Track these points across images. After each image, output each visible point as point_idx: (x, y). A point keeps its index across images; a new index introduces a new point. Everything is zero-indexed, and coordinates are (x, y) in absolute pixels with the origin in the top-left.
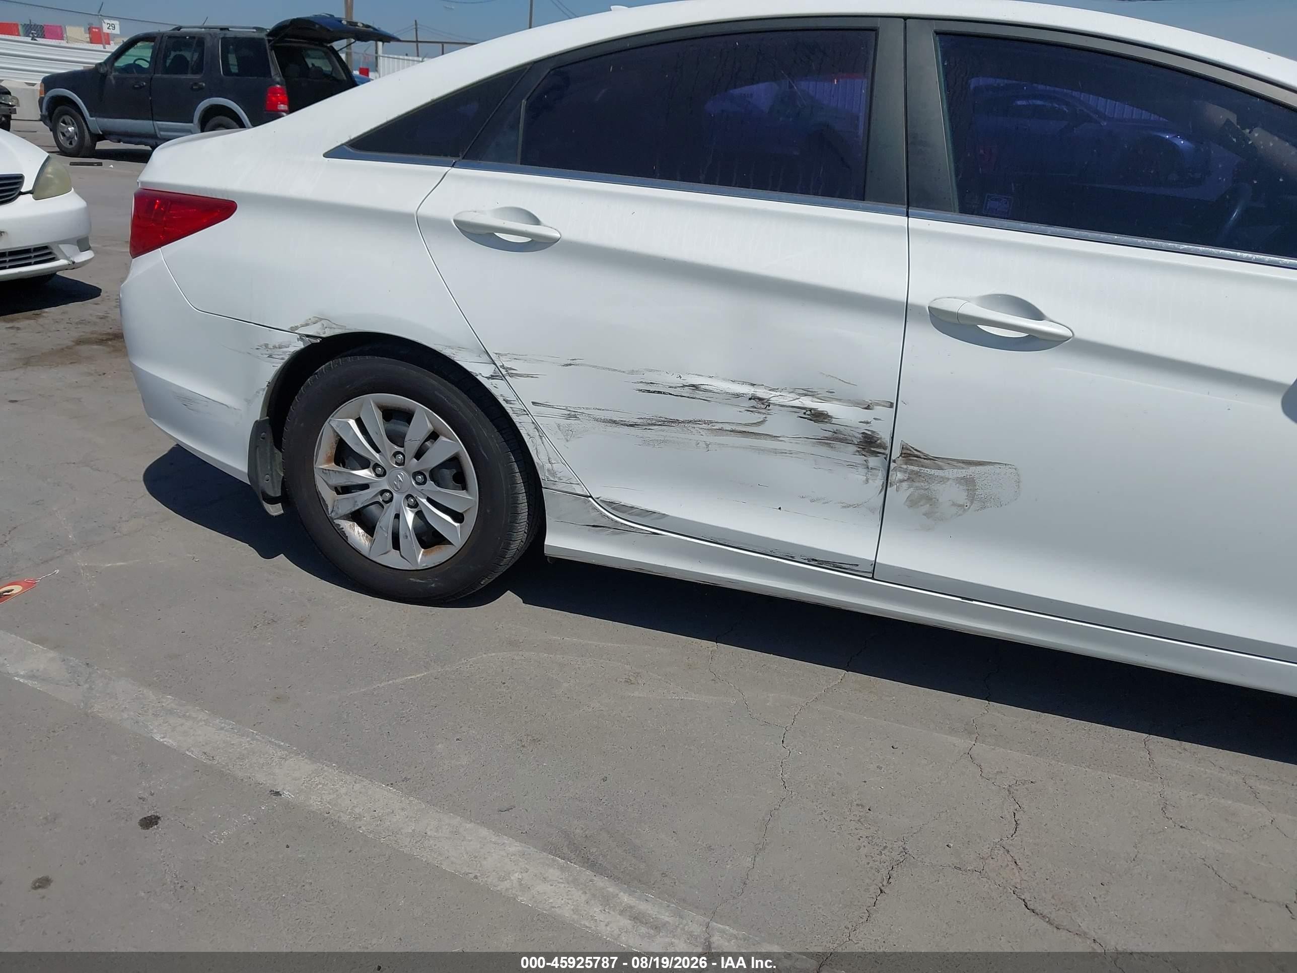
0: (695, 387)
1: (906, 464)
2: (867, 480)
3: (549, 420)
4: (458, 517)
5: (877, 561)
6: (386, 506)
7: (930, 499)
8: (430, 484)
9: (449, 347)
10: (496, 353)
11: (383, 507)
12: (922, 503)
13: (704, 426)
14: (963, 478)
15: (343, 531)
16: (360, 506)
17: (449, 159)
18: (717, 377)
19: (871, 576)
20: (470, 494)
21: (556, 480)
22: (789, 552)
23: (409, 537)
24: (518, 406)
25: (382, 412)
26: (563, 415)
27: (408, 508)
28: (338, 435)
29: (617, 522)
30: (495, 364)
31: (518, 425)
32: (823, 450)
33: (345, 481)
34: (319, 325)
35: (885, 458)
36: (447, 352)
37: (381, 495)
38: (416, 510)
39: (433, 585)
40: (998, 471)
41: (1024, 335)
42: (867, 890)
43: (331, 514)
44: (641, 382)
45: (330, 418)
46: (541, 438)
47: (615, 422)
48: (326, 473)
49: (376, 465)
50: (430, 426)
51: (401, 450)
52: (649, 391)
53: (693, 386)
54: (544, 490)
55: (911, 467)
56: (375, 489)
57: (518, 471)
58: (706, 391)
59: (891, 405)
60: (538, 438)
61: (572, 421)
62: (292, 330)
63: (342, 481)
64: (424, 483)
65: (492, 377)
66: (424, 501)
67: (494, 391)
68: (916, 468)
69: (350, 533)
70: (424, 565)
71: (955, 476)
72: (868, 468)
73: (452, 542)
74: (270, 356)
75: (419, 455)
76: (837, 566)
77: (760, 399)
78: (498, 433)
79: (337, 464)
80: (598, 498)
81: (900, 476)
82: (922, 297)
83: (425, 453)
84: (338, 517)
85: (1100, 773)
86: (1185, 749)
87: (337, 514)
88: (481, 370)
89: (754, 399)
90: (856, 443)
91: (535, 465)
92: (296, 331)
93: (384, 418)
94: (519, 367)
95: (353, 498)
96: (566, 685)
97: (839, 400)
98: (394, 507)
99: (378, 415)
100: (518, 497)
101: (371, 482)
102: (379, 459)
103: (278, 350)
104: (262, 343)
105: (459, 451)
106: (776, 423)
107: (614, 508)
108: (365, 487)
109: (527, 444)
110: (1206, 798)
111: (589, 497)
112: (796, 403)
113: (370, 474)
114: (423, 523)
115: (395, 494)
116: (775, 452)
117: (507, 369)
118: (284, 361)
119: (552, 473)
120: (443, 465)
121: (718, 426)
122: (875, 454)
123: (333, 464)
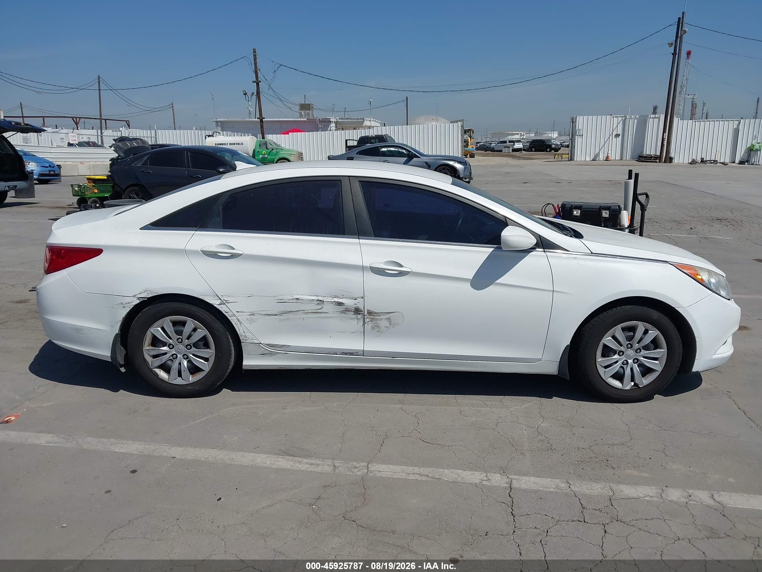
0: (298, 299)
1: (369, 316)
2: (358, 323)
3: (243, 318)
4: (206, 360)
5: (364, 349)
6: (174, 360)
7: (378, 327)
8: (193, 349)
9: (202, 295)
10: (221, 296)
11: (173, 361)
12: (376, 328)
13: (301, 312)
14: (387, 318)
15: (157, 373)
16: (164, 362)
17: (193, 228)
18: (305, 295)
19: (363, 355)
20: (211, 350)
21: (247, 339)
22: (335, 352)
23: (186, 371)
24: (231, 313)
25: (172, 323)
26: (249, 315)
27: (184, 360)
28: (153, 334)
29: (271, 351)
30: (221, 299)
31: (231, 321)
32: (343, 315)
33: (157, 352)
34: (146, 293)
35: (363, 315)
36: (200, 297)
37: (172, 357)
38: (187, 360)
39: (198, 388)
40: (397, 314)
41: (398, 272)
42: (378, 446)
43: (151, 367)
44: (278, 299)
45: (150, 328)
46: (240, 324)
47: (269, 315)
48: (148, 351)
49: (170, 344)
50: (193, 326)
51: (180, 337)
52: (281, 302)
53: (297, 299)
54: (242, 344)
55: (371, 317)
56: (169, 354)
57: (230, 338)
58: (301, 300)
59: (363, 298)
60: (239, 324)
61: (253, 316)
62: (134, 296)
63: (155, 353)
64: (191, 349)
65: (220, 304)
66: (191, 355)
67: (220, 309)
68: (372, 317)
69: (159, 373)
70: (193, 381)
71: (384, 318)
72: (358, 319)
73: (205, 370)
74: (124, 307)
75: (188, 338)
76: (351, 354)
77: (320, 300)
78: (222, 325)
79: (152, 346)
80: (263, 343)
81: (368, 320)
82: (367, 263)
83: (191, 336)
84: (154, 367)
85: (442, 407)
86: (466, 397)
87: (154, 366)
88: (215, 302)
89: (318, 301)
90: (353, 311)
91: (238, 335)
92: (136, 296)
93: (173, 326)
94: (230, 299)
95: (161, 359)
96: (261, 413)
97: (346, 298)
98: (178, 360)
99: (171, 324)
100: (231, 348)
101: (167, 351)
102: (171, 342)
103: (128, 304)
104: (120, 302)
105: (206, 335)
106: (326, 308)
107: (270, 346)
108: (165, 354)
109: (235, 327)
110: (472, 408)
111: (260, 343)
112: (332, 300)
113: (167, 348)
114: (191, 364)
115: (178, 355)
116: (327, 317)
117: (225, 301)
118: (130, 308)
119: (245, 336)
120: (199, 340)
121: (307, 311)
122: (359, 314)
123: (151, 347)
